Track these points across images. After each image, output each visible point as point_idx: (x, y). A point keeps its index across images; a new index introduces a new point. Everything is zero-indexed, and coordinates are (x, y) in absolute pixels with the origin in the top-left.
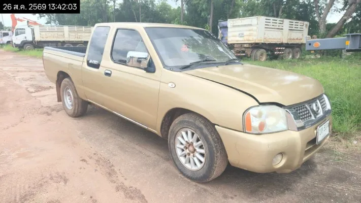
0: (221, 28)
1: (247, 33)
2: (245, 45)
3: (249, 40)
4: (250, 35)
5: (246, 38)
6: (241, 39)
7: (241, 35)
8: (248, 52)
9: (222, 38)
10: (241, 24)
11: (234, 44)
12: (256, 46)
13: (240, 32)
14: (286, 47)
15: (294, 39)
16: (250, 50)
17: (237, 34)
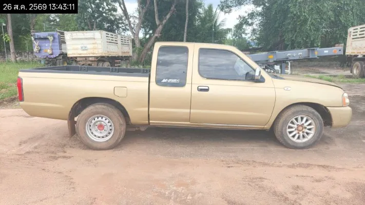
0: (35, 39)
1: (92, 46)
2: (91, 59)
3: (94, 54)
4: (94, 48)
5: (90, 51)
6: (85, 52)
7: (85, 49)
8: (94, 65)
9: (40, 51)
10: (83, 37)
11: (76, 57)
12: (101, 59)
13: (83, 45)
14: (122, 60)
15: (125, 53)
16: (96, 63)
17: (79, 47)
